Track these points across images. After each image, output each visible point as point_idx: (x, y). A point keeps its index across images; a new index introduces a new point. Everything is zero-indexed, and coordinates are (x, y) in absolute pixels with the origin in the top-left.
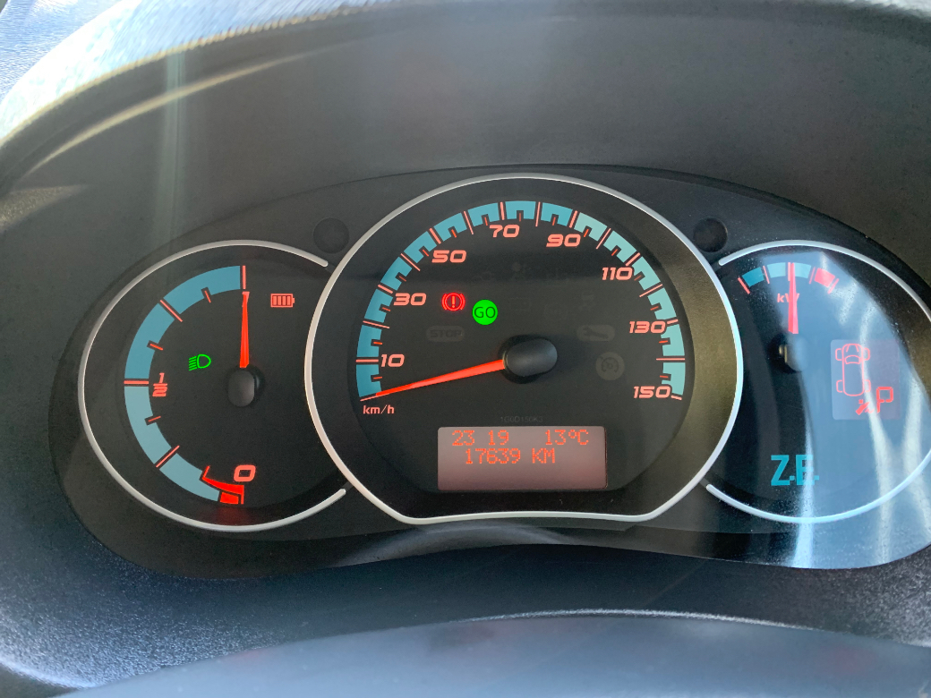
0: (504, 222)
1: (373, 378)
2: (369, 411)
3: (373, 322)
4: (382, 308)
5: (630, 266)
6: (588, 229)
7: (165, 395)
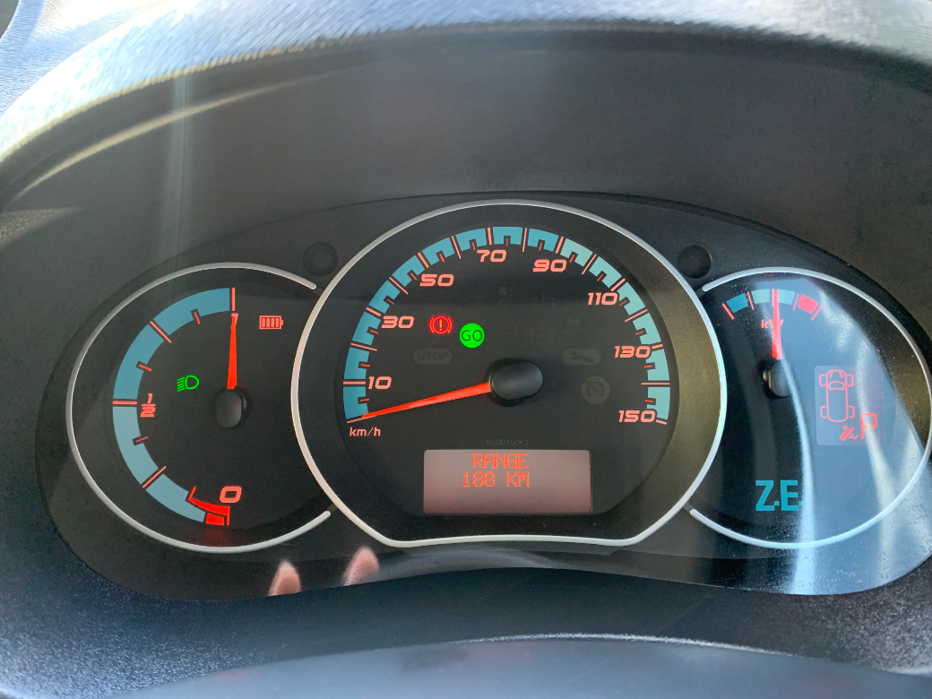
0: (491, 248)
1: (360, 400)
2: (356, 433)
3: (360, 344)
4: (370, 330)
5: (615, 291)
6: (574, 255)
7: (152, 416)
